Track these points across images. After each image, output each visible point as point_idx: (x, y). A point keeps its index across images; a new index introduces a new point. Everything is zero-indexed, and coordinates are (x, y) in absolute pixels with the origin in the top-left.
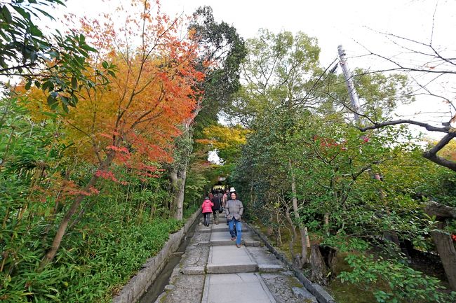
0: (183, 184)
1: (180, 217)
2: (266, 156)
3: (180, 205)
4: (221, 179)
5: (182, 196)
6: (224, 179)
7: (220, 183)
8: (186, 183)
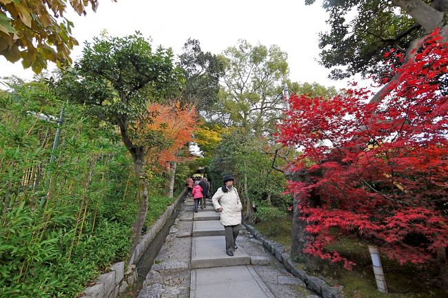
0: (174, 172)
1: (171, 196)
2: (230, 157)
3: (172, 188)
4: (200, 168)
5: (173, 181)
6: (203, 168)
7: (199, 172)
8: (176, 172)
